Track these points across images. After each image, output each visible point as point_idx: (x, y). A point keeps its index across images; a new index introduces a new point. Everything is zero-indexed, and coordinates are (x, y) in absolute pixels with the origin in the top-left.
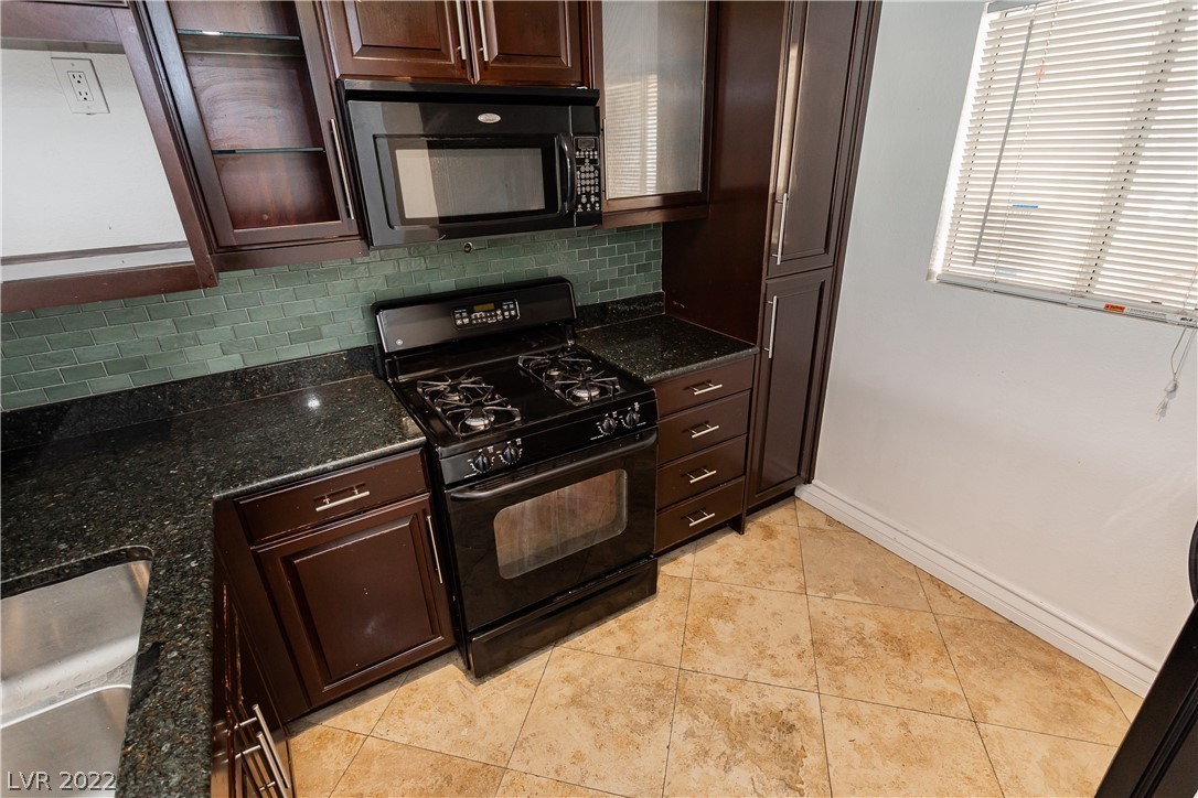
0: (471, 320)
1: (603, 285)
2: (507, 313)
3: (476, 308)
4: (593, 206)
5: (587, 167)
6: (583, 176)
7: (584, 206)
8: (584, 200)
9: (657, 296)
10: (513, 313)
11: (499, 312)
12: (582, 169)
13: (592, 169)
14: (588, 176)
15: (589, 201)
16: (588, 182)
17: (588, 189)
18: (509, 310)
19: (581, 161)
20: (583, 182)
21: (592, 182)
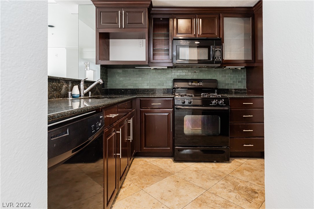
0: (192, 84)
1: (228, 84)
2: (200, 84)
3: (193, 82)
4: (219, 59)
5: (218, 52)
6: (217, 53)
7: (217, 59)
8: (217, 58)
9: (244, 90)
10: (202, 84)
11: (198, 83)
12: (217, 52)
13: (219, 52)
14: (218, 53)
15: (218, 58)
16: (218, 55)
17: (218, 56)
18: (201, 83)
19: (217, 51)
20: (217, 55)
21: (219, 55)
